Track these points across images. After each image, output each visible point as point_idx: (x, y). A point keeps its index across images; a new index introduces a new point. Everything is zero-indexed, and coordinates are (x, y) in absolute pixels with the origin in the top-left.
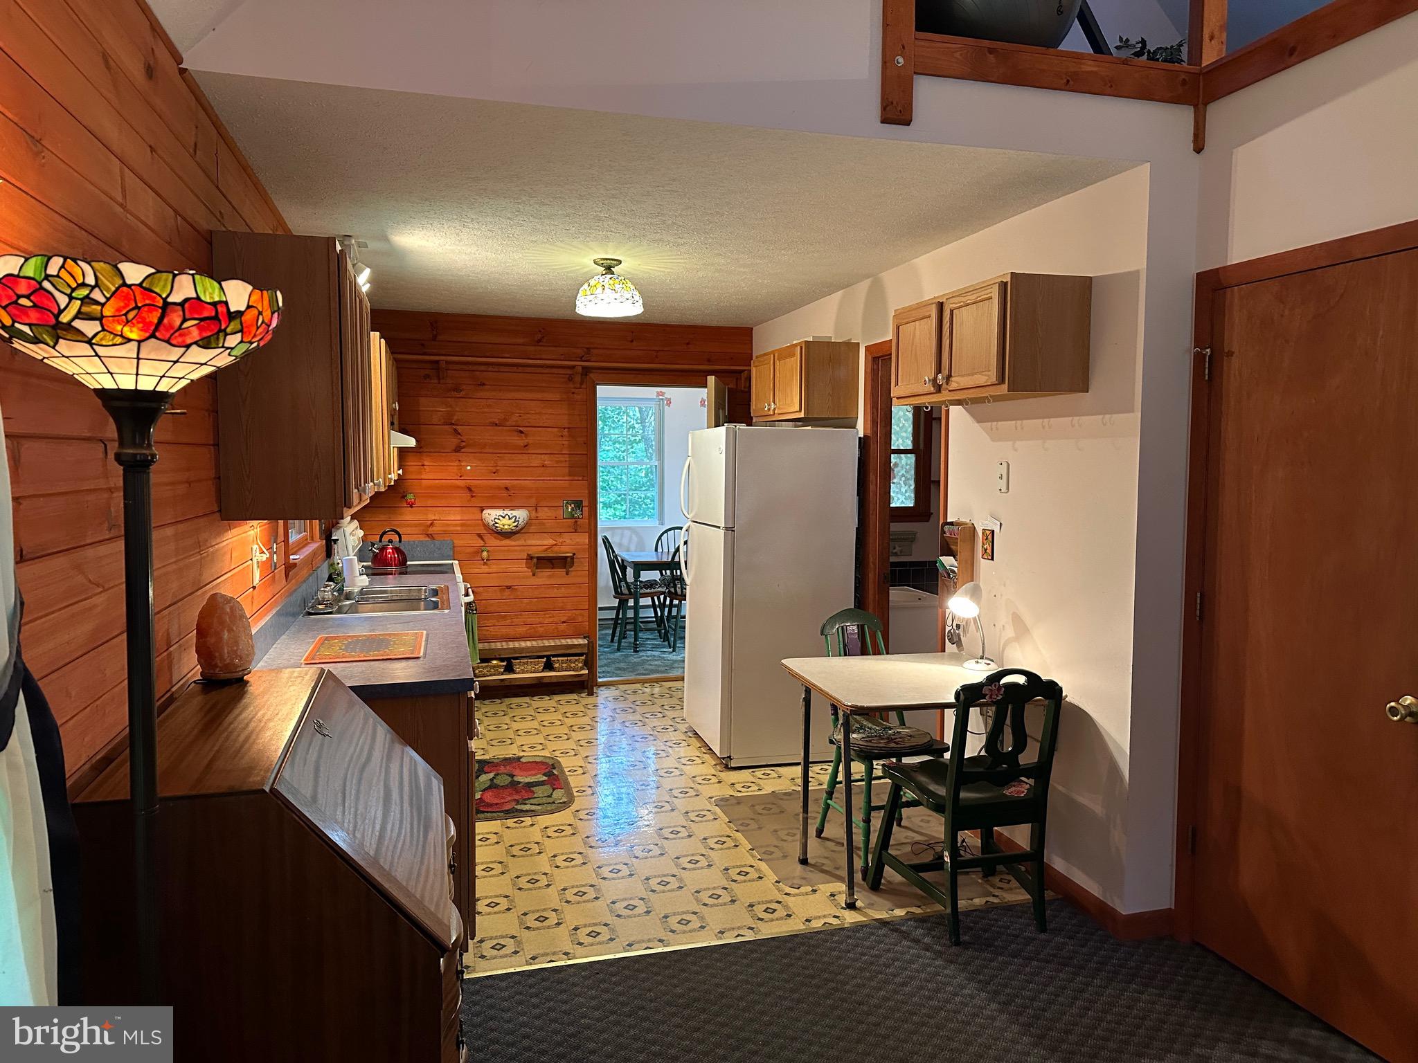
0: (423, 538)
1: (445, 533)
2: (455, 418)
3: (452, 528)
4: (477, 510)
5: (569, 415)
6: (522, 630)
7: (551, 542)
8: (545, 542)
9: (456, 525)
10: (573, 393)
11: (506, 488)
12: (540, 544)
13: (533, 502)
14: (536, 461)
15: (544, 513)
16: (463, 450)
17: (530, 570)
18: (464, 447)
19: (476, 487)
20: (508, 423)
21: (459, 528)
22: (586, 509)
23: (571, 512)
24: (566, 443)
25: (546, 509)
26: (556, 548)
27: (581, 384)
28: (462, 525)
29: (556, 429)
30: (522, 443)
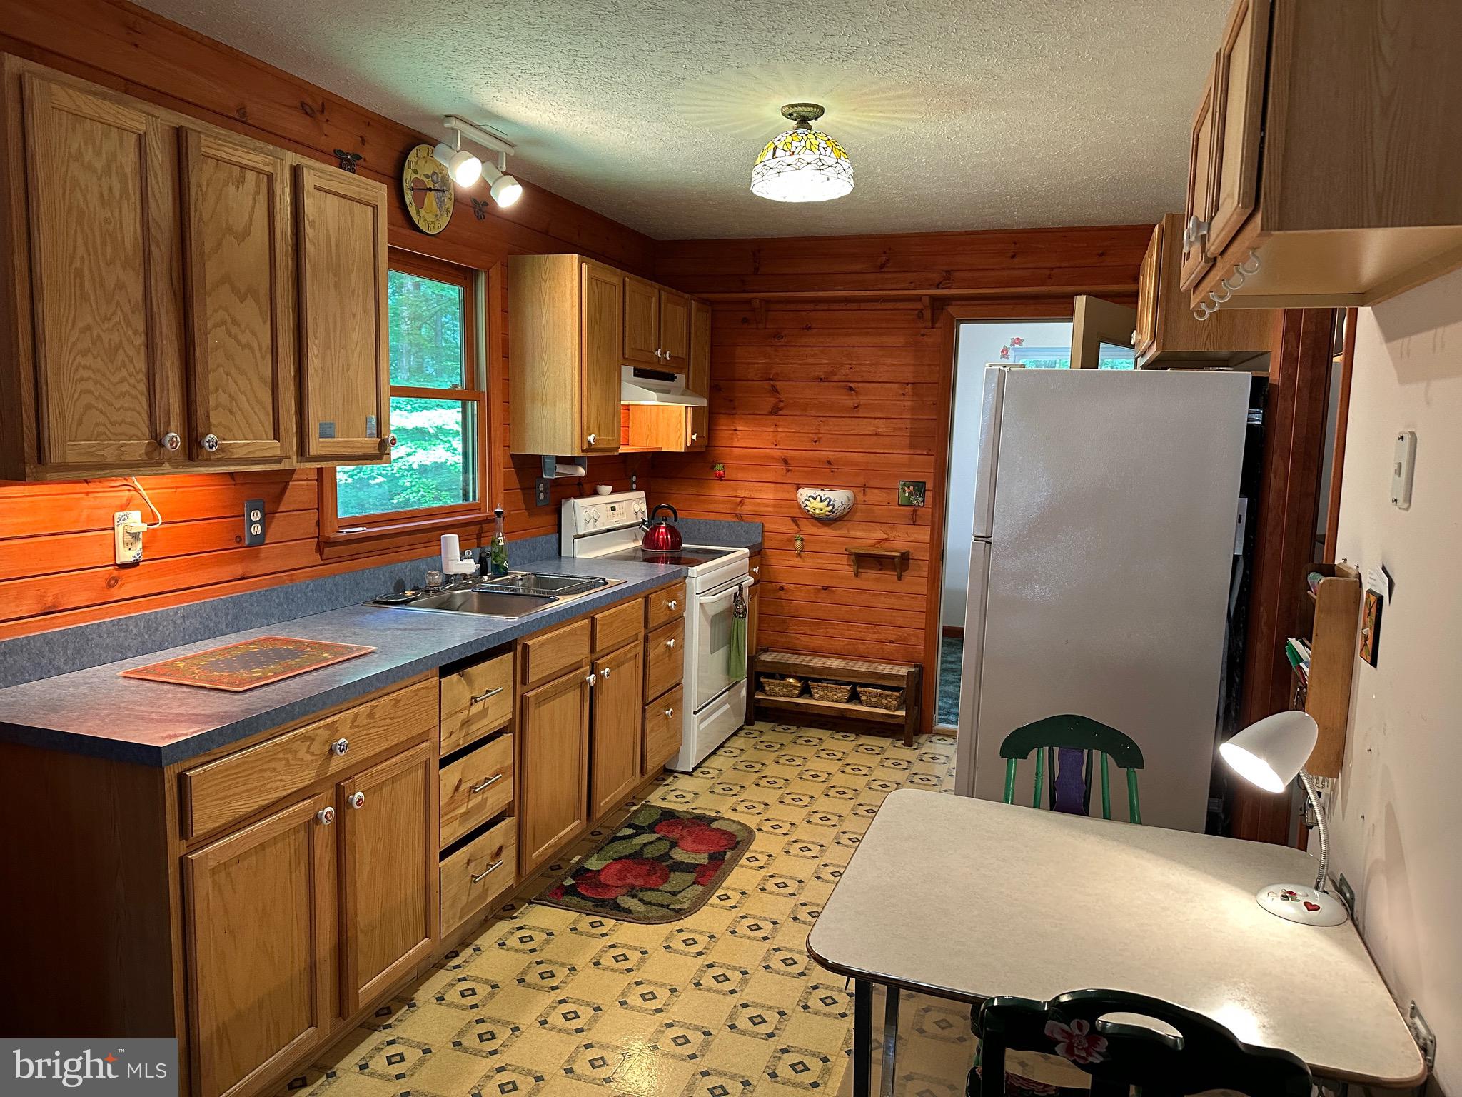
0: (730, 518)
1: (756, 513)
2: (774, 371)
3: (762, 509)
4: (792, 488)
5: (914, 365)
6: (838, 644)
7: (881, 535)
8: (873, 535)
9: (767, 505)
10: (923, 335)
11: (829, 462)
12: (866, 537)
13: (861, 480)
14: (868, 428)
15: (874, 496)
16: (780, 412)
17: (852, 570)
18: (782, 409)
19: (793, 458)
20: (836, 378)
21: (770, 509)
22: (929, 495)
23: (909, 497)
24: (909, 403)
25: (876, 491)
26: (887, 544)
27: (934, 321)
28: (775, 506)
29: (896, 385)
30: (850, 403)
